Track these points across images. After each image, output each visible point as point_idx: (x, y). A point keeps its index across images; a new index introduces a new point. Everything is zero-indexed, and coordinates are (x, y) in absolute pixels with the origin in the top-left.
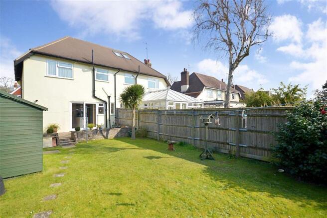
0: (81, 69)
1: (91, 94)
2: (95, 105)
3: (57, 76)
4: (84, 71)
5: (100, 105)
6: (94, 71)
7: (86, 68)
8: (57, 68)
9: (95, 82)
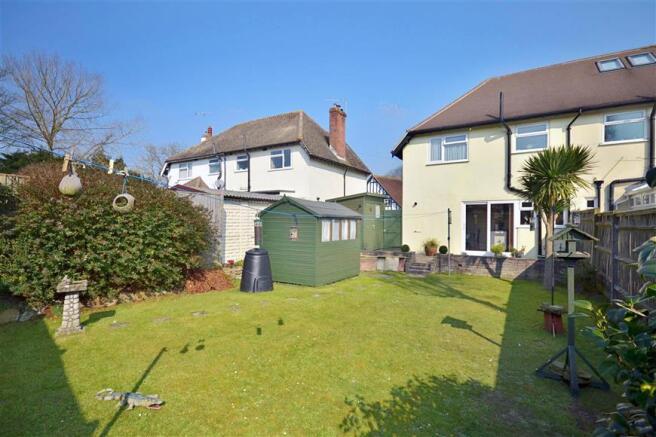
0: (483, 139)
1: (503, 184)
2: (512, 205)
3: (443, 161)
4: (487, 141)
5: (524, 205)
6: (509, 134)
7: (491, 133)
8: (443, 148)
9: (512, 157)
